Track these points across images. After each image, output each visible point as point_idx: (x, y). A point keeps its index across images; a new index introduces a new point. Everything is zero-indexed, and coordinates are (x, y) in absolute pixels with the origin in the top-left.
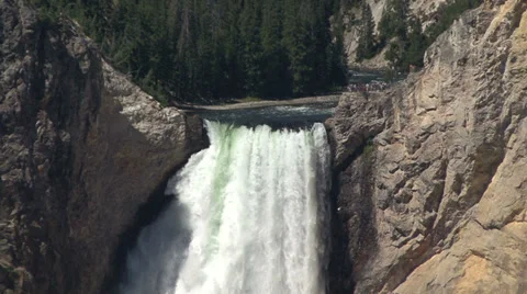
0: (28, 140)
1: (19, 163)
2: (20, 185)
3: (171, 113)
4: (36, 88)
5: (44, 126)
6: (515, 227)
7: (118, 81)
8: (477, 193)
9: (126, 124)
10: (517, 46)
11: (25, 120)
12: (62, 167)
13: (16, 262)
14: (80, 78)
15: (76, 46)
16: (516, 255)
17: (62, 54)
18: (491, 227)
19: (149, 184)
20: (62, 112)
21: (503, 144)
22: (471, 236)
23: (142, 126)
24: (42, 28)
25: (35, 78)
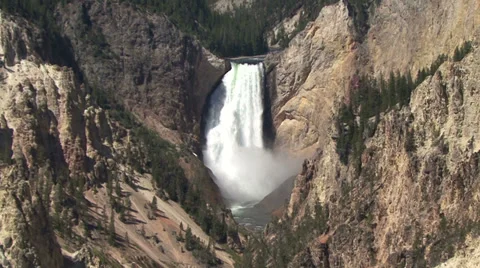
0: (182, 68)
1: (180, 75)
2: (180, 81)
3: (221, 60)
4: (184, 54)
5: (187, 65)
6: (314, 90)
7: (207, 52)
8: (304, 81)
9: (209, 63)
10: (314, 41)
11: (181, 63)
12: (192, 75)
13: (180, 101)
14: (196, 52)
15: (195, 43)
16: (314, 97)
17: (192, 45)
18: (308, 90)
19: (216, 79)
20: (191, 62)
21: (310, 67)
22: (303, 92)
23: (213, 64)
24: (186, 38)
25: (184, 51)
